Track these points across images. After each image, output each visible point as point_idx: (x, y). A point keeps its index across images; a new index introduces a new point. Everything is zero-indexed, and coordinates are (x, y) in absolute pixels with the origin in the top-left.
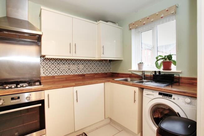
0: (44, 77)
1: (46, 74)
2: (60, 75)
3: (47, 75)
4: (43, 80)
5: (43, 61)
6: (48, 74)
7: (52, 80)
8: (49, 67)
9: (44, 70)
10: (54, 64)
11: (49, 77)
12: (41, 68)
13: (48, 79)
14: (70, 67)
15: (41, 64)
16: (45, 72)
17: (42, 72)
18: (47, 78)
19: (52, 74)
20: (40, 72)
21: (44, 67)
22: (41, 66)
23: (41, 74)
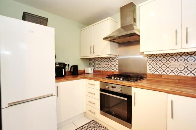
0: (150, 75)
1: (152, 71)
2: (170, 74)
3: (153, 73)
4: (148, 77)
5: (150, 58)
6: (154, 71)
7: (159, 79)
8: (156, 64)
9: (150, 67)
10: (162, 60)
11: (156, 75)
12: (148, 65)
13: (154, 77)
14: (187, 65)
15: (147, 61)
16: (151, 69)
17: (148, 69)
18: (152, 76)
19: (159, 72)
20: (146, 69)
21: (151, 64)
22: (148, 63)
23: (148, 71)
